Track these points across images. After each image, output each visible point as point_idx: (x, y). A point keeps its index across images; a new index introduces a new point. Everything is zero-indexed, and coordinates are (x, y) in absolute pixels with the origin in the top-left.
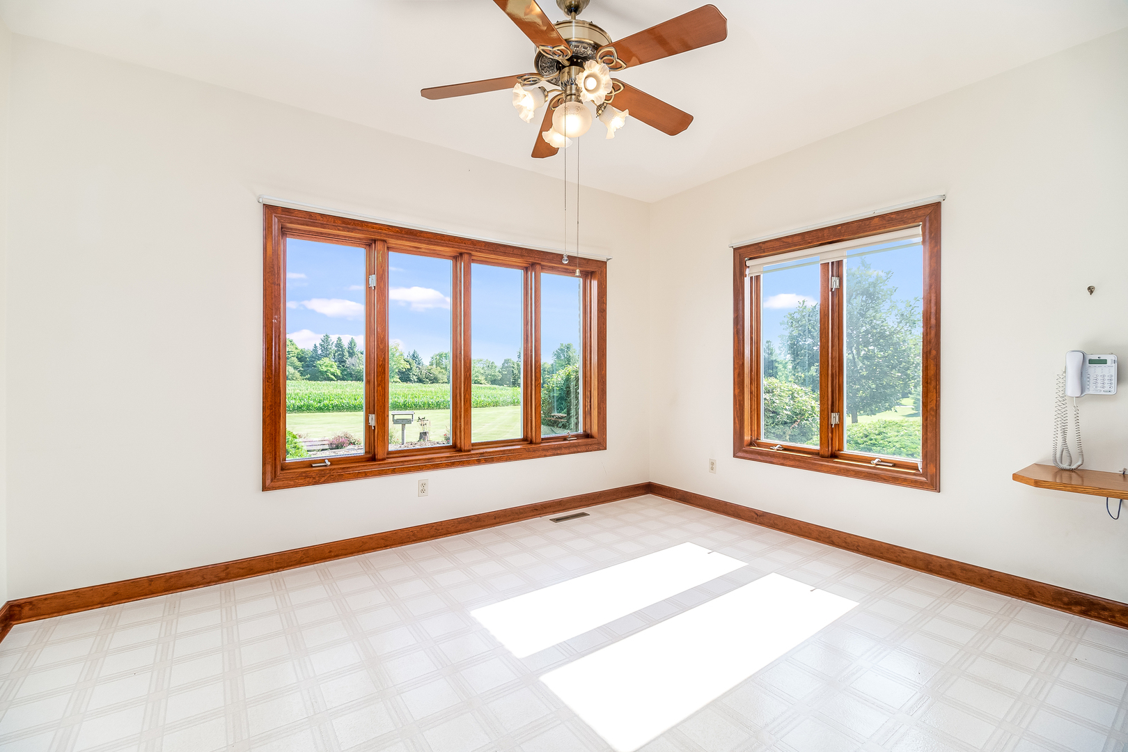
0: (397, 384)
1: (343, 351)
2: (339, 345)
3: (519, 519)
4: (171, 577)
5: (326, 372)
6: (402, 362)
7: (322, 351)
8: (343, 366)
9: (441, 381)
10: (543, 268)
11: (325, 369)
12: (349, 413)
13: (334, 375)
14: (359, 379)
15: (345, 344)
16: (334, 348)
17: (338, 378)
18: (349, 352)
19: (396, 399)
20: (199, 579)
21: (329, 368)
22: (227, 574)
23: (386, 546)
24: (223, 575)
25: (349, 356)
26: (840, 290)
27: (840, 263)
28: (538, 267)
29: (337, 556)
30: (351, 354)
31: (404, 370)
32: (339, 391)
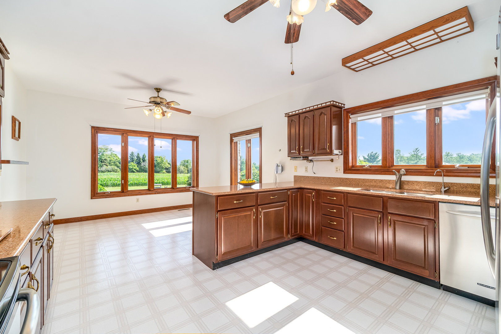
0: (165, 174)
1: (140, 159)
2: (138, 157)
3: (168, 210)
4: (66, 220)
5: (132, 168)
6: (167, 164)
7: (130, 159)
8: (140, 166)
9: (185, 173)
10: (177, 139)
11: (131, 167)
12: (142, 187)
13: (136, 170)
14: (146, 172)
15: (141, 157)
16: (136, 158)
17: (137, 171)
18: (143, 160)
19: (163, 181)
20: (73, 220)
21: (134, 167)
22: (81, 220)
23: (126, 215)
24: (80, 220)
25: (143, 161)
26: (250, 147)
27: (250, 140)
28: (175, 139)
29: (112, 217)
30: (144, 161)
31: (168, 168)
32: (138, 177)
